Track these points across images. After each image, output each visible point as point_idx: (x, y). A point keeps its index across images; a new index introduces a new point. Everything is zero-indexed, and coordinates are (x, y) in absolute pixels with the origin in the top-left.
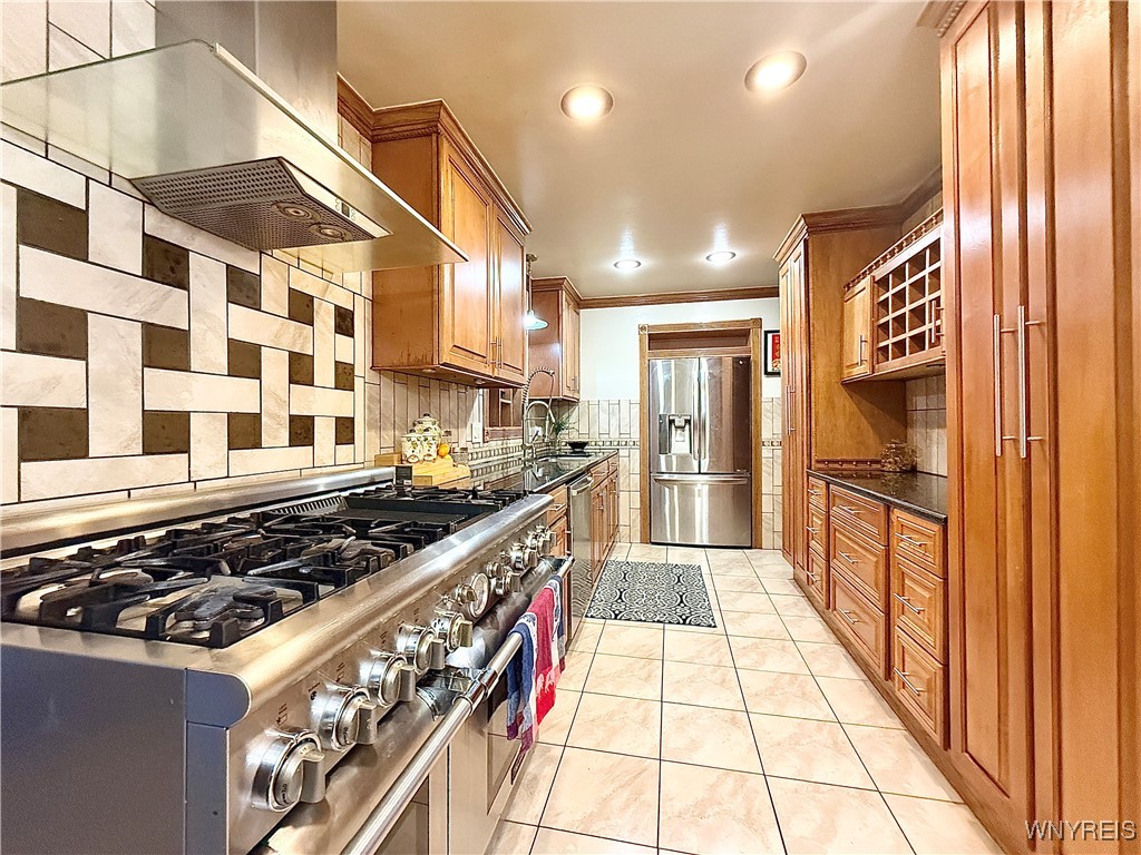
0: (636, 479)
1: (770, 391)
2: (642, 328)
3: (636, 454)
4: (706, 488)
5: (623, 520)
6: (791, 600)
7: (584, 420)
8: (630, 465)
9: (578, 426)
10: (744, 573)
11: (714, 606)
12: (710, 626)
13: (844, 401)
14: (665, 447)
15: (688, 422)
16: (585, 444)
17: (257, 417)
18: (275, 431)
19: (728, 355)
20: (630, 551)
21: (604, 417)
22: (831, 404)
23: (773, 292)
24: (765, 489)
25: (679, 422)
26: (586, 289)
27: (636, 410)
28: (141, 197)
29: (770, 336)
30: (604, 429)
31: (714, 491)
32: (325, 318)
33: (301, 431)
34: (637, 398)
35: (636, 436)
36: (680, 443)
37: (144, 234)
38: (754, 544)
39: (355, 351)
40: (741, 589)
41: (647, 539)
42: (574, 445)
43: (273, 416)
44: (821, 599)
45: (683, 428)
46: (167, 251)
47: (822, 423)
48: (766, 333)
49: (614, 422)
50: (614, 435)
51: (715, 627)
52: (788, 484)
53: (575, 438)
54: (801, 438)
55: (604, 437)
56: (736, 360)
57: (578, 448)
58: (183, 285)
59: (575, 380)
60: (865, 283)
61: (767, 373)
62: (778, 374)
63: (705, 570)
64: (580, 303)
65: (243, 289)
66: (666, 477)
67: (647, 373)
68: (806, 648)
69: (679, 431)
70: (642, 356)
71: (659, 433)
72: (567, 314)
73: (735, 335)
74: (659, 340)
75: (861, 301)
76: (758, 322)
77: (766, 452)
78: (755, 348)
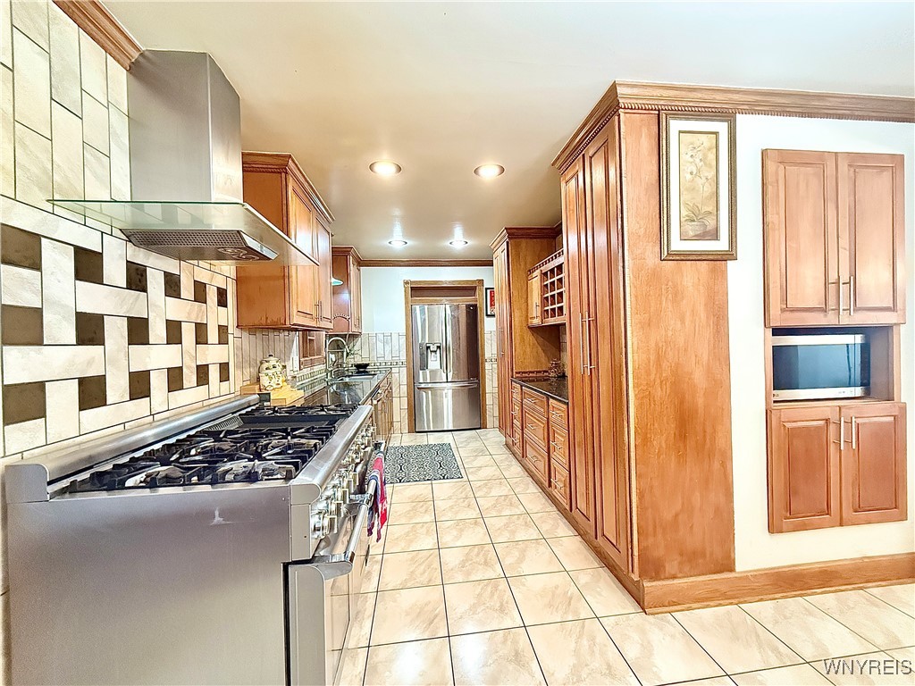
0: (404, 388)
1: (489, 326)
2: (406, 283)
3: (404, 370)
4: (450, 392)
5: (396, 417)
6: (505, 456)
7: (366, 348)
8: (400, 377)
9: (360, 353)
10: (476, 445)
11: (461, 466)
12: (459, 478)
13: (529, 337)
14: (424, 366)
15: (439, 347)
16: (367, 365)
17: (181, 368)
18: (190, 377)
19: (463, 301)
20: (402, 439)
21: (380, 345)
22: (523, 340)
23: (490, 263)
24: (488, 389)
25: (433, 348)
26: (365, 253)
27: (403, 340)
28: (125, 238)
29: (489, 291)
30: (380, 354)
31: (455, 393)
32: (212, 296)
33: (202, 374)
34: (403, 331)
35: (403, 358)
36: (434, 362)
37: (127, 261)
38: (483, 426)
39: (228, 316)
40: (475, 454)
41: (413, 429)
42: (358, 366)
43: (188, 367)
44: (519, 452)
46: (137, 269)
47: (518, 350)
48: (486, 289)
49: (388, 348)
50: (388, 358)
51: (462, 478)
52: (500, 386)
53: (359, 360)
54: (507, 359)
55: (381, 360)
56: (468, 307)
57: (362, 369)
58: (144, 290)
59: (359, 320)
60: (537, 273)
61: (487, 315)
62: (494, 316)
63: (453, 446)
64: (361, 263)
65: (172, 286)
66: (423, 386)
67: (410, 314)
68: (512, 481)
69: (433, 354)
70: (406, 303)
71: (419, 357)
72: (353, 271)
73: (468, 289)
74: (417, 290)
75: (536, 283)
76: (481, 282)
77: (488, 366)
78: (480, 299)
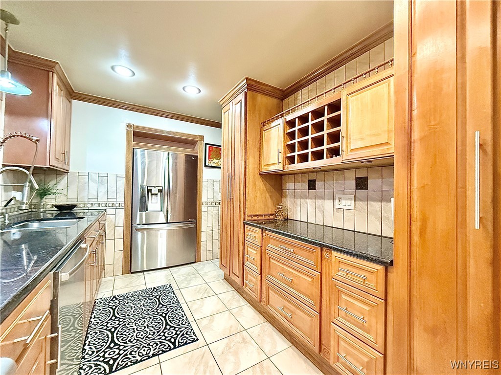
0: (120, 231)
2: (129, 126)
3: (121, 213)
5: (108, 260)
7: (73, 187)
8: (117, 219)
9: (64, 192)
11: (190, 319)
12: (194, 341)
13: (260, 183)
14: (144, 207)
15: (161, 191)
16: (74, 206)
19: (182, 153)
20: (115, 284)
21: (93, 186)
22: (255, 185)
24: (203, 228)
25: (154, 191)
27: (121, 182)
29: (208, 146)
30: (93, 192)
34: (122, 173)
35: (121, 198)
36: (154, 204)
38: (197, 260)
41: (128, 270)
42: (60, 208)
44: (254, 296)
45: (157, 195)
47: (251, 195)
48: (206, 144)
49: (103, 189)
50: (102, 199)
51: (197, 340)
53: (62, 201)
54: (238, 203)
55: (92, 201)
57: (66, 211)
59: (65, 154)
60: (281, 121)
61: (206, 166)
63: (175, 287)
68: (254, 333)
69: (154, 196)
70: (128, 145)
74: (140, 136)
75: (276, 131)
76: (202, 137)
78: (200, 151)
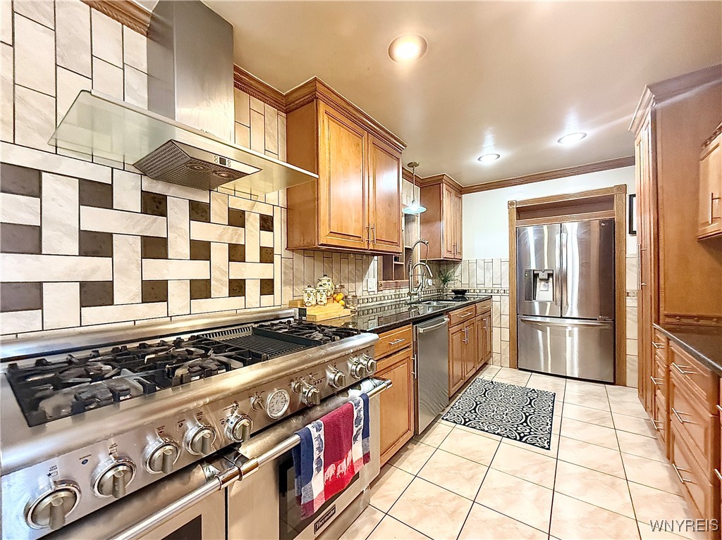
0: (506, 319)
1: (632, 246)
2: (511, 204)
3: (506, 300)
4: (576, 330)
5: (496, 349)
7: (465, 275)
8: (502, 308)
9: (459, 279)
10: (598, 406)
11: (555, 431)
12: (543, 447)
13: (700, 259)
14: (531, 294)
15: (549, 275)
16: (465, 291)
17: (208, 282)
18: (220, 288)
19: (596, 218)
20: (500, 373)
21: (480, 272)
22: (684, 262)
24: (629, 334)
25: (543, 275)
26: (465, 181)
27: (506, 267)
28: (139, 172)
30: (480, 280)
32: (253, 222)
33: (237, 288)
34: (507, 257)
35: (506, 286)
36: (544, 292)
37: (142, 191)
38: (617, 379)
40: (588, 419)
41: (515, 365)
42: (456, 292)
43: (217, 280)
45: (547, 280)
46: (155, 198)
47: (670, 279)
48: (632, 196)
49: (488, 275)
50: (489, 285)
51: (549, 449)
52: (641, 331)
53: (459, 287)
55: (481, 287)
56: (601, 223)
57: (460, 294)
58: (164, 214)
61: (631, 232)
63: (558, 399)
64: (461, 191)
65: (199, 212)
67: (518, 238)
69: (543, 283)
70: (511, 226)
71: (526, 285)
72: (447, 201)
73: (602, 201)
74: (524, 212)
76: (623, 188)
77: (630, 302)
78: (618, 212)
